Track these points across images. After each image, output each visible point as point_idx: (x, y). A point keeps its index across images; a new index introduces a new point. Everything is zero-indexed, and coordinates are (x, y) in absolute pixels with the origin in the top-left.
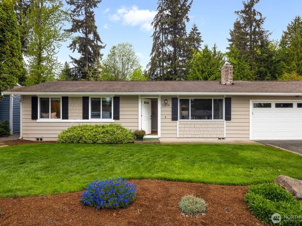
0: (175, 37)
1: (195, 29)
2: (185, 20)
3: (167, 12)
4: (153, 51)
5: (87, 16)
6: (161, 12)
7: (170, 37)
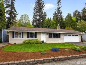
0: (40, 14)
1: (45, 12)
2: (43, 10)
3: (38, 7)
4: (33, 17)
5: (11, 3)
6: (36, 6)
7: (38, 14)
